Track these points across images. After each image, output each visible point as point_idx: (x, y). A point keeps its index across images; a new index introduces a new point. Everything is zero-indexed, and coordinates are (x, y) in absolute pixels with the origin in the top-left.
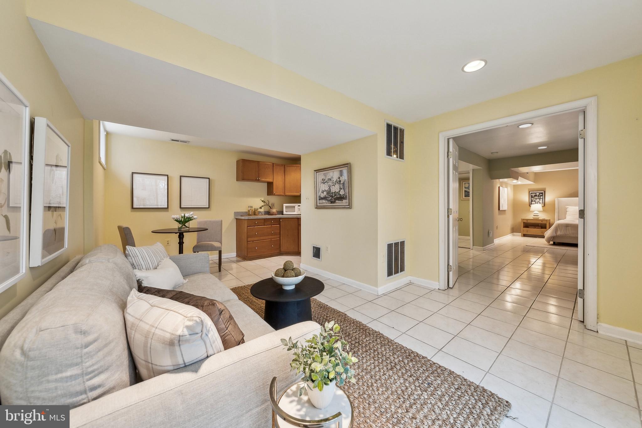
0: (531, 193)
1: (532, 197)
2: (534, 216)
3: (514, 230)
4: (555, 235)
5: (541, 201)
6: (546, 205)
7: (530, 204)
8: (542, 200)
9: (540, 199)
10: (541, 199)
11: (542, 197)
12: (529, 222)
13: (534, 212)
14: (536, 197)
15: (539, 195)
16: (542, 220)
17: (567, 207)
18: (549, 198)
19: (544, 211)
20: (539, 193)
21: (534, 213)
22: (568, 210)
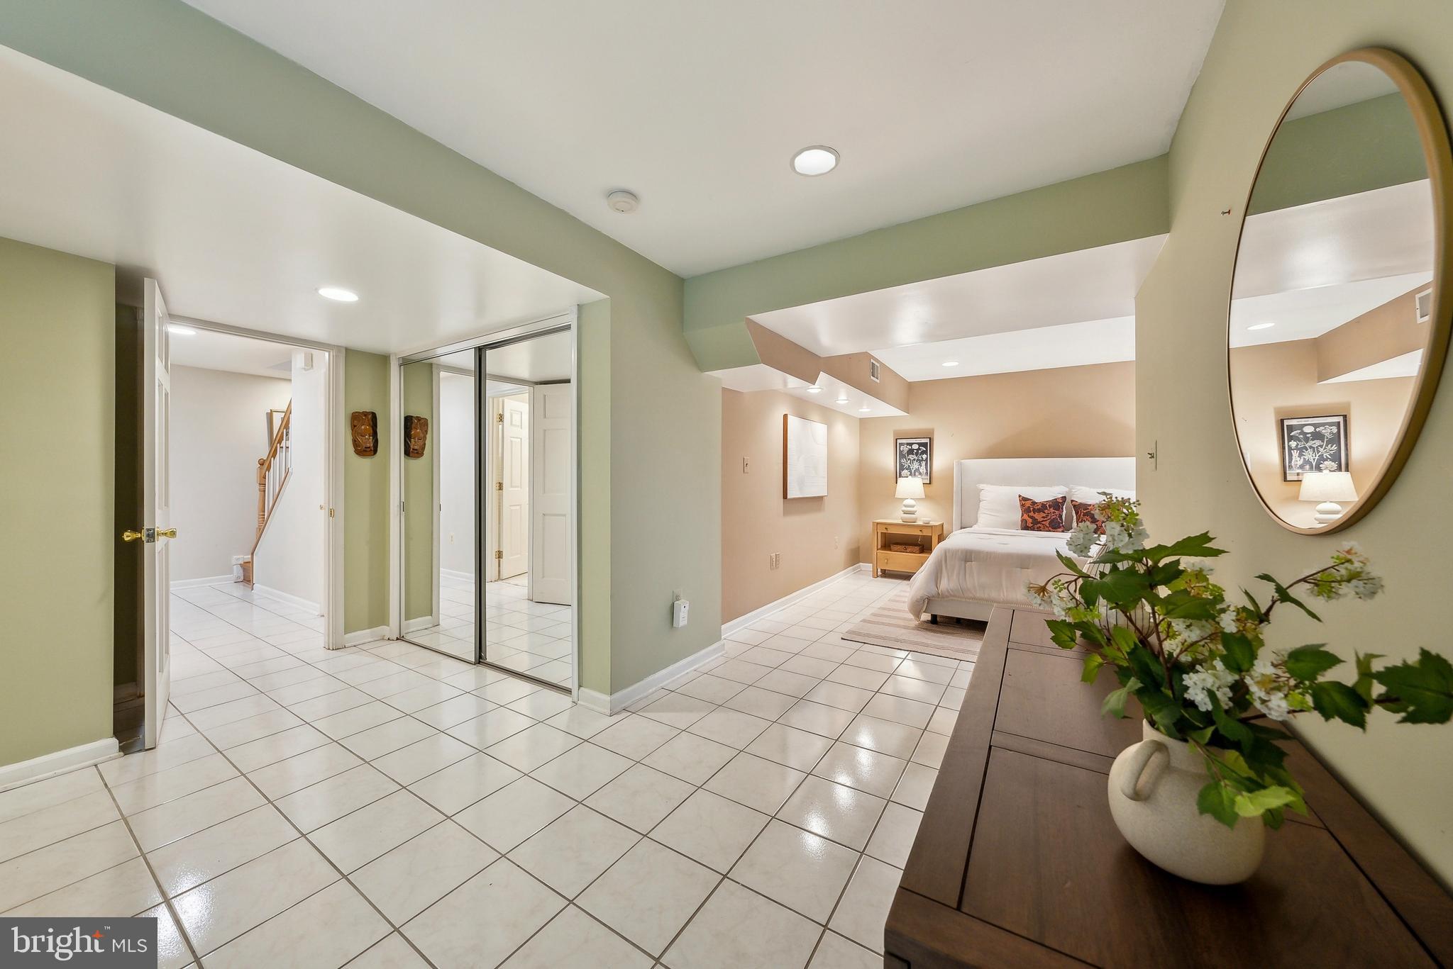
0: (901, 444)
1: (902, 456)
2: (905, 513)
3: (856, 556)
4: (933, 591)
5: (923, 469)
6: (934, 481)
7: (898, 475)
8: (926, 464)
9: (920, 461)
10: (924, 463)
11: (924, 456)
12: (892, 531)
13: (906, 502)
14: (910, 456)
15: (919, 449)
16: (921, 528)
17: (981, 486)
18: (941, 459)
19: (928, 497)
20: (920, 444)
21: (906, 506)
22: (983, 495)
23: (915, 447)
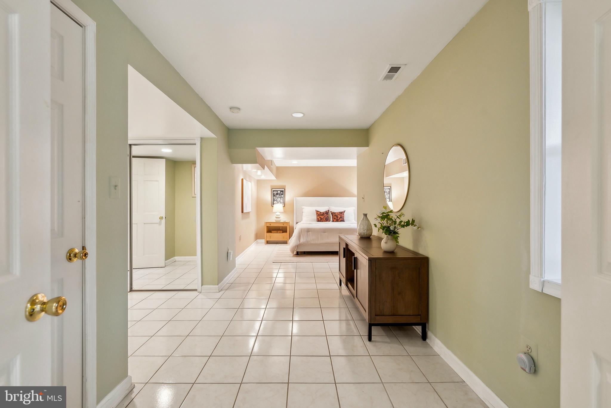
0: (274, 191)
1: (274, 195)
2: (277, 218)
3: (258, 237)
4: (299, 243)
5: (282, 201)
6: (286, 205)
7: (273, 204)
8: (283, 199)
10: (282, 198)
11: (282, 196)
12: (272, 225)
13: (277, 214)
14: (277, 196)
15: (280, 193)
16: (283, 223)
17: (303, 207)
18: (288, 197)
19: (285, 212)
20: (281, 191)
21: (276, 215)
22: (304, 211)
23: (279, 192)
